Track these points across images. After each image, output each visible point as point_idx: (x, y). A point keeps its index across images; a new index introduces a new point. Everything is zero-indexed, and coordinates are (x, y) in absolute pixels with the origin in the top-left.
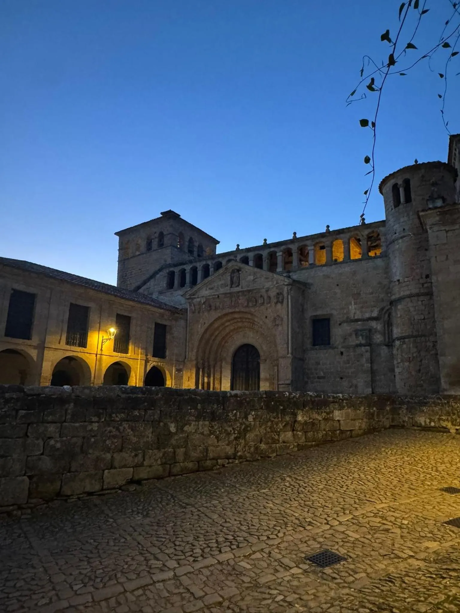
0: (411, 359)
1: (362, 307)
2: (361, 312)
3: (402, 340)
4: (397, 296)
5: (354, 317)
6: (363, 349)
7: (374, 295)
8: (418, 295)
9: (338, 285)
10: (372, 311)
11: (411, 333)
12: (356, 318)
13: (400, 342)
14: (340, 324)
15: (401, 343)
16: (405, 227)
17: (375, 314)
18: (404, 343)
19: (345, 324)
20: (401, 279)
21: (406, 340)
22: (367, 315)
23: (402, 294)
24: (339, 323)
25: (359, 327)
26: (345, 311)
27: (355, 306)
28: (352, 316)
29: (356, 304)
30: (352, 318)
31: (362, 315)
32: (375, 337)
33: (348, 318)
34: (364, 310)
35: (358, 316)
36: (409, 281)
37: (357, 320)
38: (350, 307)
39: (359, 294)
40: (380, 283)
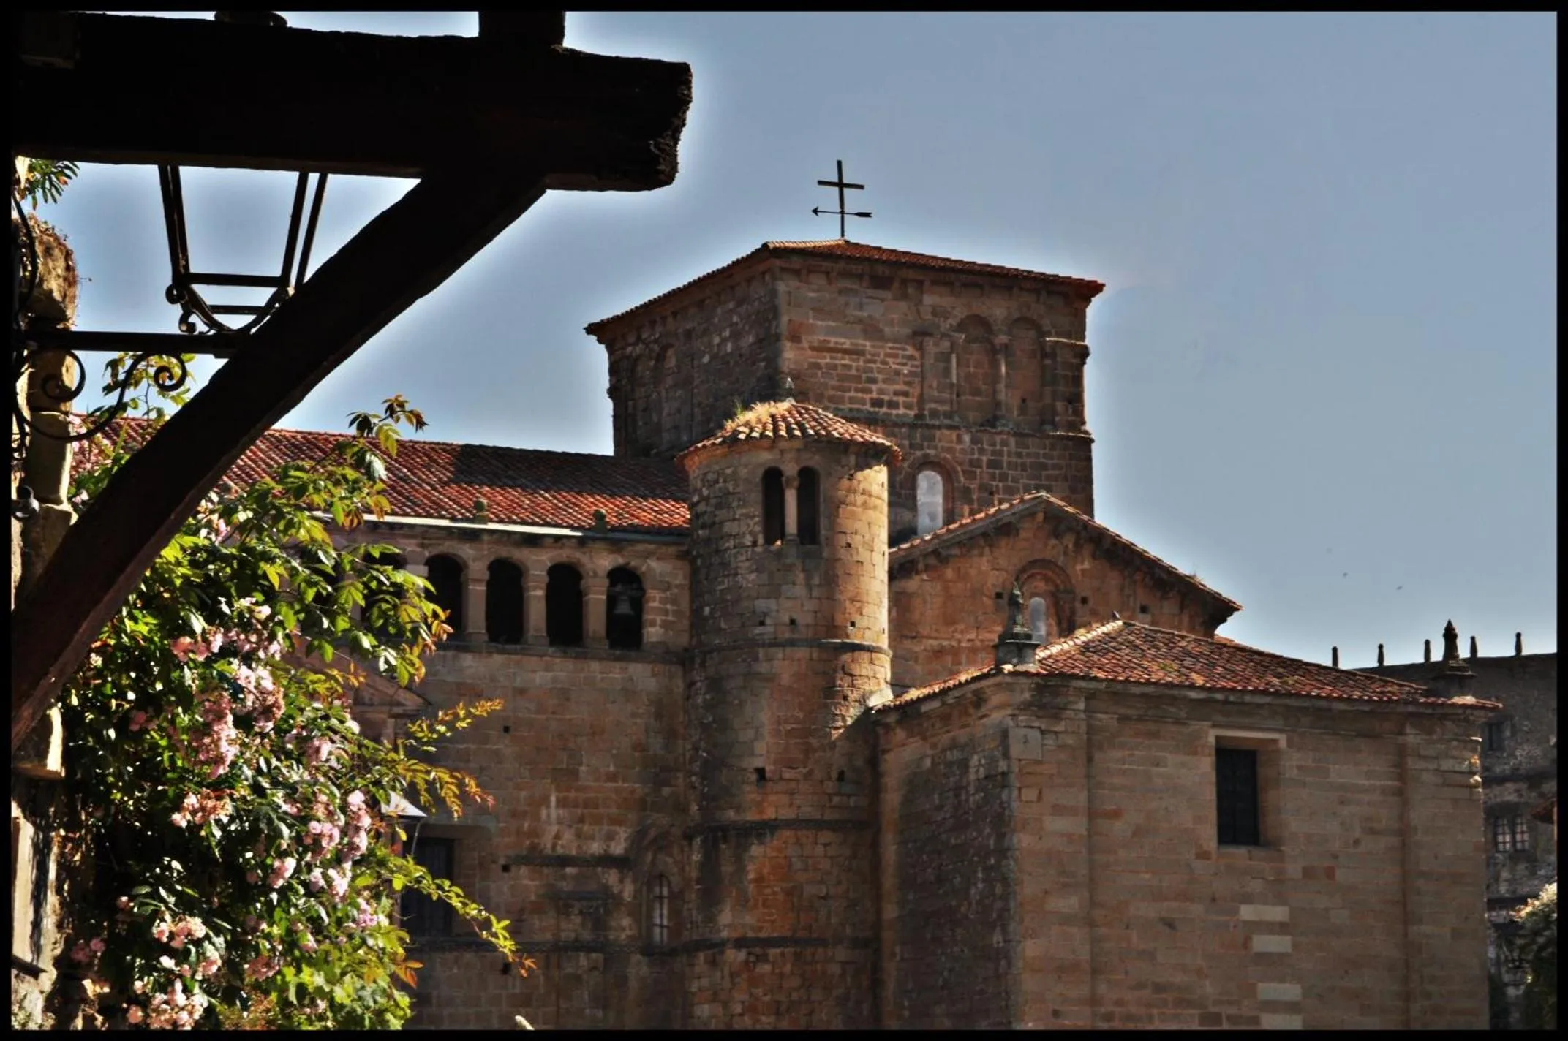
0: (783, 1008)
1: (582, 820)
2: (579, 835)
3: (758, 950)
4: (751, 816)
5: (554, 846)
6: (583, 960)
7: (620, 784)
8: (818, 825)
9: (506, 729)
10: (610, 837)
11: (789, 934)
12: (560, 851)
13: (749, 954)
14: (506, 868)
15: (752, 958)
16: (795, 616)
17: (618, 848)
18: (762, 958)
19: (524, 870)
20: (769, 768)
21: (774, 952)
22: (595, 848)
23: (770, 814)
24: (502, 861)
25: (566, 886)
26: (526, 825)
27: (561, 811)
28: (549, 846)
29: (564, 806)
30: (548, 851)
31: (579, 847)
32: (613, 924)
33: (533, 847)
34: (586, 828)
35: (568, 844)
36: (797, 781)
37: (564, 861)
38: (544, 812)
39: (574, 774)
40: (639, 747)
